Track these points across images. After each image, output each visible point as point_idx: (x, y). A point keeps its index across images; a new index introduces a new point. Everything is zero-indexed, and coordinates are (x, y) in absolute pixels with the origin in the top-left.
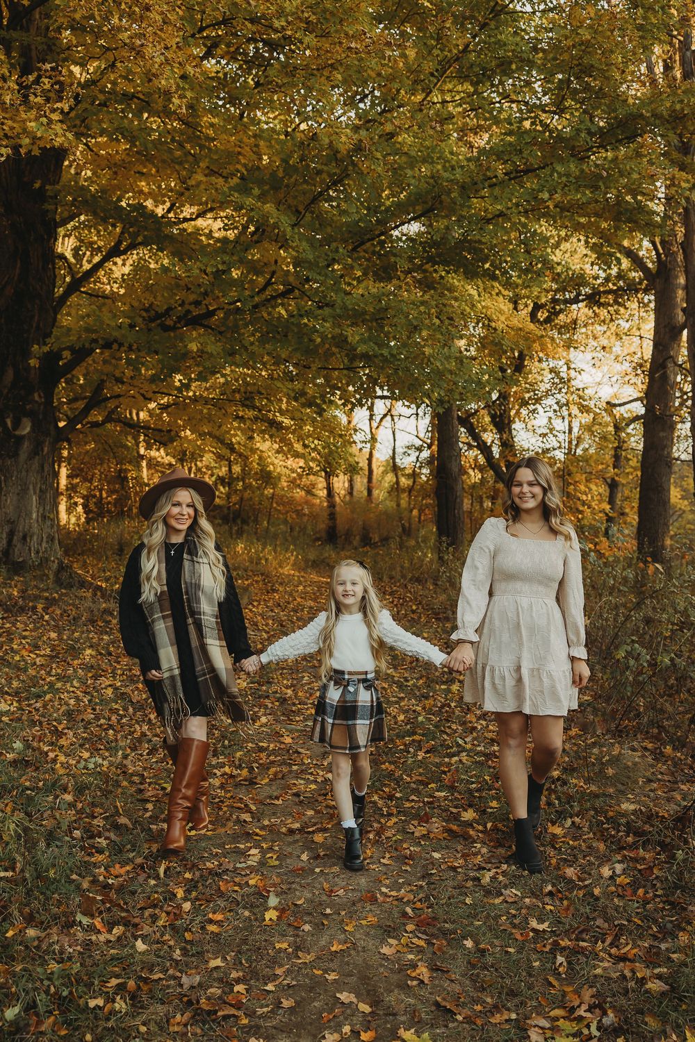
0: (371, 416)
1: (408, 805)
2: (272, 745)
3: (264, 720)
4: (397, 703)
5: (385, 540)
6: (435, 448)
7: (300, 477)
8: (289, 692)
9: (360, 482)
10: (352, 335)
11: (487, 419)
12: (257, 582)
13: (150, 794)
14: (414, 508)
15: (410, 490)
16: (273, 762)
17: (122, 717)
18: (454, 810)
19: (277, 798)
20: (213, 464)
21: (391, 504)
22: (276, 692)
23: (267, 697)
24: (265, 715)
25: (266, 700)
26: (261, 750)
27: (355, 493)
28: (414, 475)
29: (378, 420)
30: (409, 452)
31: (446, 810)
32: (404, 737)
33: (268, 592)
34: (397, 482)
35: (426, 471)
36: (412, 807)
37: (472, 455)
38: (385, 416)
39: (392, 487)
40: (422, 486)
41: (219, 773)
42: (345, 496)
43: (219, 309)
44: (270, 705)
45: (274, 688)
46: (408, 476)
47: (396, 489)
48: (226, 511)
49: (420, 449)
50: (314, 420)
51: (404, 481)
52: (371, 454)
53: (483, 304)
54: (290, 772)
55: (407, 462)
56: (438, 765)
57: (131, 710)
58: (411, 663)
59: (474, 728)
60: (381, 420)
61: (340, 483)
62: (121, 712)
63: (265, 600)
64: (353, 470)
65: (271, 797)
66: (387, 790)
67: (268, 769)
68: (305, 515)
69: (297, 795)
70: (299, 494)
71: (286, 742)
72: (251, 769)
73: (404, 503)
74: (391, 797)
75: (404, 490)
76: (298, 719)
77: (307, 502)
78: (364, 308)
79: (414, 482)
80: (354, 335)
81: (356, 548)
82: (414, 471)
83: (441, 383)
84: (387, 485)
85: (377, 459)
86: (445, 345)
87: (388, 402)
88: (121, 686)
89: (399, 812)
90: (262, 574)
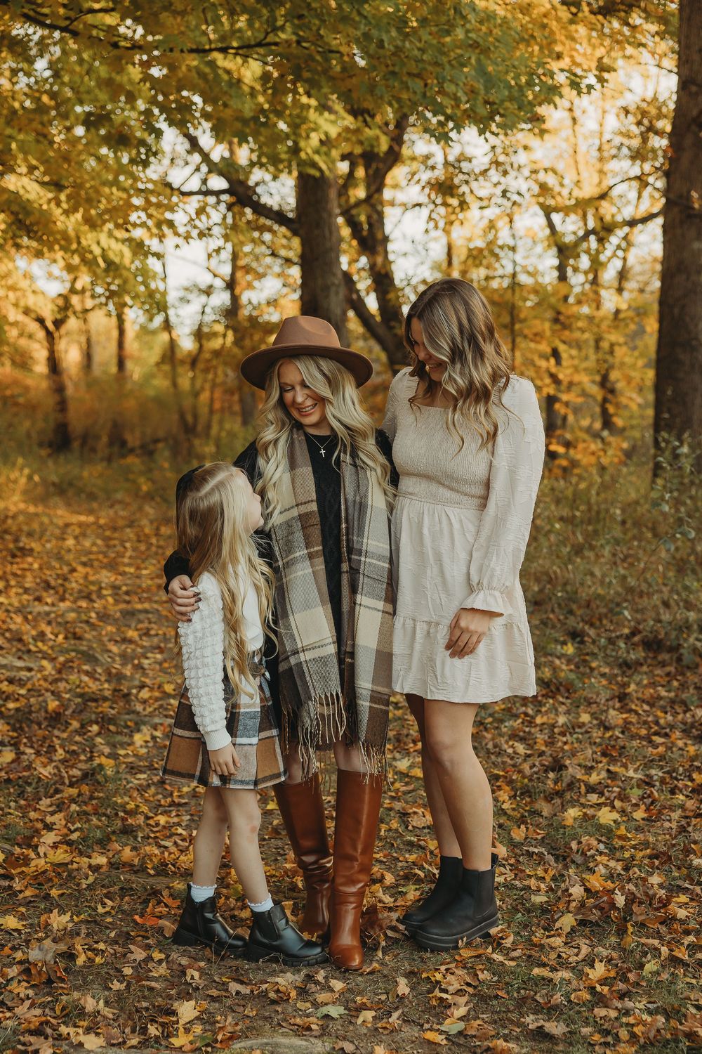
5: (152, 443)
14: (202, 390)
15: (194, 361)
21: (161, 384)
27: (95, 368)
28: (200, 336)
30: (189, 297)
34: (173, 347)
35: (220, 328)
40: (215, 353)
42: (78, 373)
47: (169, 359)
49: (207, 292)
79: (201, 347)
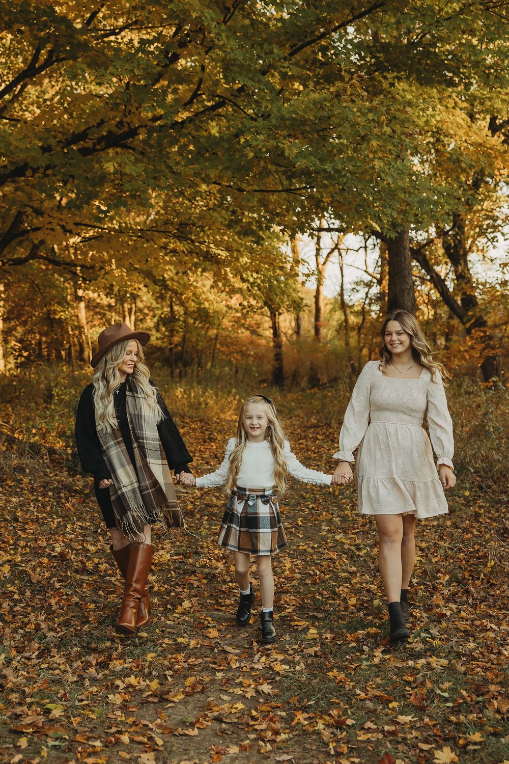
0: (318, 250)
1: (363, 737)
2: (193, 642)
3: (187, 604)
4: (347, 580)
5: (334, 380)
6: (385, 283)
7: (245, 316)
8: (220, 565)
9: (307, 322)
10: (290, 148)
11: (441, 251)
12: (194, 430)
13: (28, 720)
14: (364, 347)
15: (360, 328)
16: (191, 667)
17: (16, 602)
18: (425, 747)
19: (192, 725)
20: (155, 305)
21: (339, 344)
22: (204, 566)
23: (194, 572)
24: (189, 597)
25: (193, 577)
26: (179, 648)
27: (302, 332)
28: (363, 313)
29: (325, 255)
30: (358, 288)
31: (415, 747)
32: (356, 630)
33: (205, 442)
34: (346, 321)
35: (375, 308)
36: (368, 741)
37: (425, 290)
38: (333, 250)
39: (340, 325)
40: (372, 323)
41: (122, 686)
42: (291, 335)
43: (141, 126)
44: (196, 584)
45: (204, 560)
46: (357, 314)
47: (344, 327)
48: (167, 353)
49: (369, 285)
50: (251, 251)
51: (353, 319)
52: (318, 292)
53: (438, 118)
54: (213, 681)
55: (355, 299)
56: (400, 672)
57: (28, 593)
58: (363, 525)
59: (443, 616)
60: (328, 256)
61: (286, 321)
62: (16, 597)
63: (200, 451)
64: (297, 306)
65: (183, 723)
66: (334, 712)
67: (186, 677)
68: (249, 355)
69: (219, 719)
70: (244, 334)
71: (211, 636)
72: (163, 678)
73: (353, 342)
74: (339, 725)
75: (353, 329)
76: (228, 602)
77: (252, 343)
78: (302, 117)
79: (364, 319)
80: (292, 148)
81: (303, 390)
82: (363, 308)
83: (393, 203)
84: (335, 323)
85: (325, 298)
86: (398, 156)
87: (335, 235)
88: (22, 562)
89: (351, 750)
90: (201, 421)
